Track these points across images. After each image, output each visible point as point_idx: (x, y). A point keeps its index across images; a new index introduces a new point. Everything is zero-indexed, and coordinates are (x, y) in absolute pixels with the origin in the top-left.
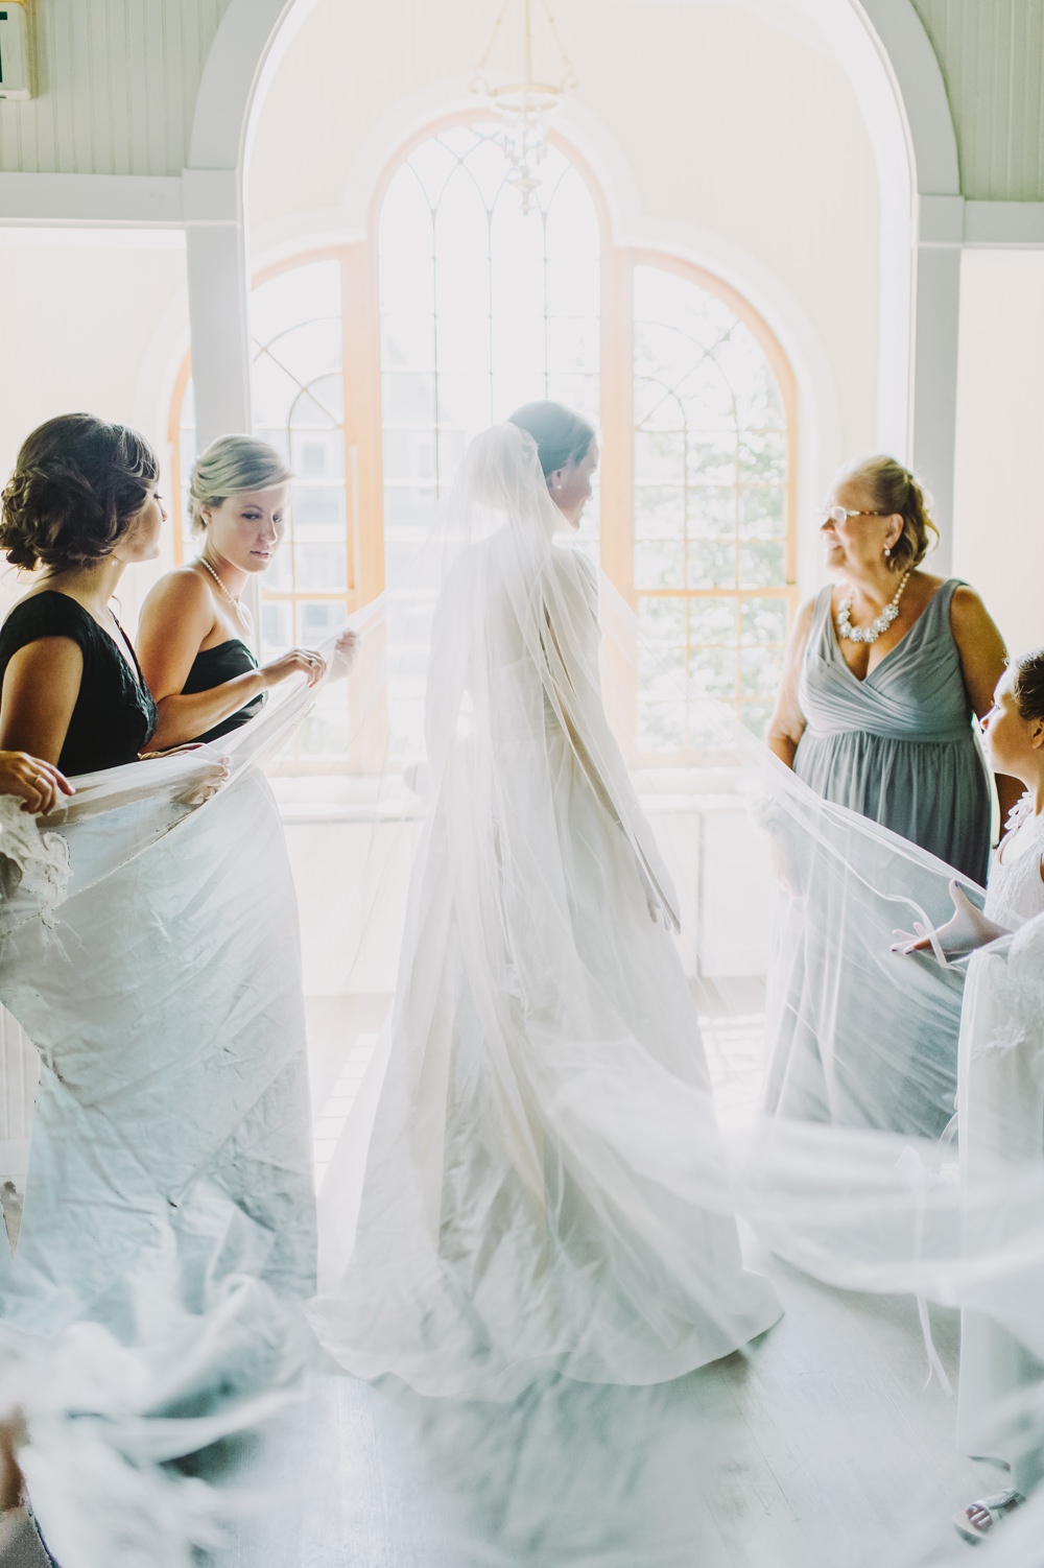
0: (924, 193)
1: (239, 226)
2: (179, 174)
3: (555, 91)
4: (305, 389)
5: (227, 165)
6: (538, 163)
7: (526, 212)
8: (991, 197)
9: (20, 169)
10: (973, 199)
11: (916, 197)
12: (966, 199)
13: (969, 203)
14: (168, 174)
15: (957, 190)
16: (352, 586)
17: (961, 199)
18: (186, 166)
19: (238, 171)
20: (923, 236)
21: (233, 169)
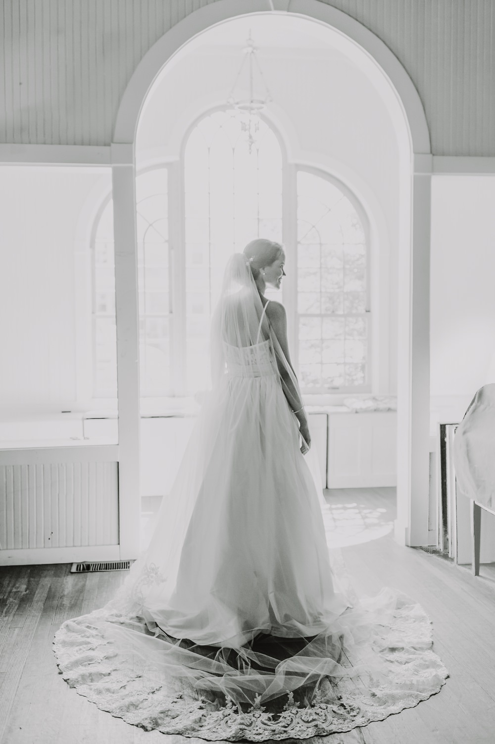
0: (416, 153)
1: (134, 166)
2: (109, 145)
3: (263, 103)
4: (151, 225)
5: (129, 142)
6: (256, 132)
7: (250, 153)
8: (443, 154)
9: (45, 143)
10: (436, 155)
11: (413, 154)
12: (433, 155)
13: (435, 157)
14: (105, 145)
15: (429, 151)
16: (171, 312)
17: (431, 155)
18: (112, 142)
19: (133, 144)
20: (416, 169)
21: (131, 143)
